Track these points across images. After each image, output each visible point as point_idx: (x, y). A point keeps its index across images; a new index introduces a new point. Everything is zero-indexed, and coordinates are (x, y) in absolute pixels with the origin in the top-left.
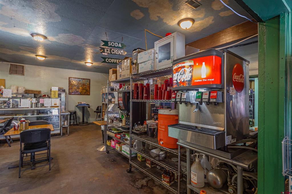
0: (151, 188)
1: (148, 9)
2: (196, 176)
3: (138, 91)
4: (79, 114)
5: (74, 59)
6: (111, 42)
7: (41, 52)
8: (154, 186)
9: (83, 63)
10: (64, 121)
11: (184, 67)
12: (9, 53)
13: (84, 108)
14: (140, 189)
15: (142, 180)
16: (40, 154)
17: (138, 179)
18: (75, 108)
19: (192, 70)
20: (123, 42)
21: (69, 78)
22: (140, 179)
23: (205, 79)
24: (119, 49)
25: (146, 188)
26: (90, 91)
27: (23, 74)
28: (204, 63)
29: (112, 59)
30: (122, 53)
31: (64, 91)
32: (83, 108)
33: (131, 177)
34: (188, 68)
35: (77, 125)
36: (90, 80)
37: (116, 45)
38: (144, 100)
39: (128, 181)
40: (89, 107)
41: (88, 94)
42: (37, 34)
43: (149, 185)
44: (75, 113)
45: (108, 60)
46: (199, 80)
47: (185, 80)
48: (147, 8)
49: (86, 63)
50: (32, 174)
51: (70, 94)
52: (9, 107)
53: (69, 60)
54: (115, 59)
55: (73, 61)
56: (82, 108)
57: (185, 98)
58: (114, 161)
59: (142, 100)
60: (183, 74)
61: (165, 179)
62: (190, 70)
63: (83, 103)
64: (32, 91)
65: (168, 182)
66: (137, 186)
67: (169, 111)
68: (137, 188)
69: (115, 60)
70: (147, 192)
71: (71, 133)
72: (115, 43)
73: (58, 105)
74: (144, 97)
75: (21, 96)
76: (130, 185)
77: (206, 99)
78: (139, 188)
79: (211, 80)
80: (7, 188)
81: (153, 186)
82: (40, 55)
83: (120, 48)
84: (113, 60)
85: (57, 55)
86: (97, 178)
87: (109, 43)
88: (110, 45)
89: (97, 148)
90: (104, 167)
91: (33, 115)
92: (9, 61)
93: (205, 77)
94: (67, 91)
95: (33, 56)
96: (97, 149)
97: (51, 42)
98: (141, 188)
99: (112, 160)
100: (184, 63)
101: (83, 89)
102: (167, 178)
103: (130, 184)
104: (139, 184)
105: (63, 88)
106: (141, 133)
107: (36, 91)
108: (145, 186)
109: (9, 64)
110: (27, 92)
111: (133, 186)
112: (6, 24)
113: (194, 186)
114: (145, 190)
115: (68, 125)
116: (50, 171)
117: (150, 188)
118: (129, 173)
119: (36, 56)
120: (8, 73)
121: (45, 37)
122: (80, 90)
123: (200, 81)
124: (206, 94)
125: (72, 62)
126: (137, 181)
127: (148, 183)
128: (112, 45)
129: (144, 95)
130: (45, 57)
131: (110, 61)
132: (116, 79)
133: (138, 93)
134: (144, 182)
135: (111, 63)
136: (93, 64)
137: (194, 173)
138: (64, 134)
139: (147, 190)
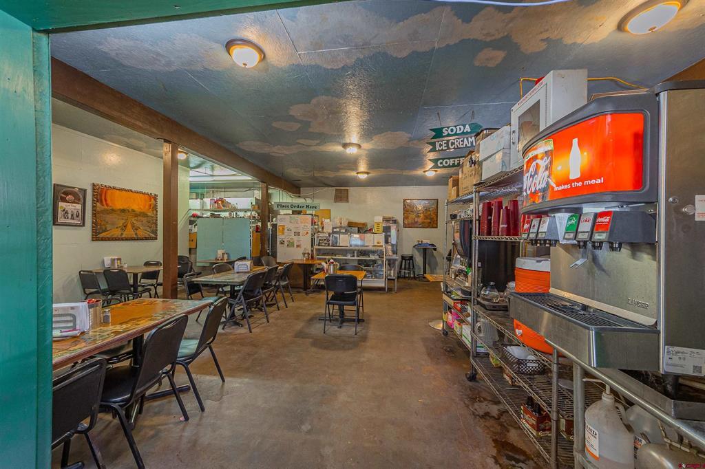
0: (506, 427)
1: (511, 36)
2: (597, 436)
3: (489, 217)
4: (419, 259)
5: (406, 169)
6: (448, 128)
7: (363, 167)
8: (515, 428)
9: (419, 172)
10: (390, 270)
11: (536, 157)
12: (330, 176)
13: (427, 251)
14: (478, 417)
15: (492, 404)
16: (350, 310)
17: (485, 399)
18: (413, 250)
19: (551, 162)
20: (473, 121)
21: (405, 200)
22: (487, 400)
23: (577, 180)
24: (464, 136)
25: (492, 422)
26: (437, 220)
27: (347, 201)
28: (575, 141)
29: (449, 159)
30: (472, 143)
31: (395, 222)
32: (425, 250)
33: (470, 390)
34: (542, 159)
35: (414, 278)
36: (437, 200)
37: (458, 129)
38: (500, 237)
39: (461, 393)
40: (435, 249)
41: (435, 226)
42: (351, 144)
43: (501, 420)
44: (411, 258)
45: (441, 163)
46: (564, 184)
47: (537, 189)
48: (507, 36)
49: (424, 172)
50: (337, 333)
51: (405, 226)
52: (329, 245)
53: (399, 172)
54: (457, 158)
55: (406, 173)
56: (422, 250)
57: (545, 232)
58: (451, 351)
59: (507, 237)
60: (534, 175)
61: (527, 417)
62: (547, 162)
63: (425, 241)
64: (356, 223)
65: (532, 426)
66: (476, 410)
67: (535, 261)
68: (474, 414)
69: (456, 160)
70: (492, 429)
71: (400, 289)
72: (455, 127)
73: (381, 244)
74: (500, 229)
75: (344, 231)
76: (462, 403)
77: (585, 232)
78: (478, 415)
79: (593, 182)
80: (311, 340)
81: (512, 426)
82: (362, 172)
83: (467, 133)
84: (451, 160)
85: (381, 168)
86: (410, 368)
87: (444, 130)
88: (446, 133)
89: (431, 322)
90: (429, 355)
91: (353, 256)
92: (333, 185)
93: (578, 175)
94: (401, 222)
95: (353, 174)
96: (430, 324)
97: (368, 150)
98: (482, 417)
99: (448, 350)
100: (536, 149)
101: (426, 217)
102: (532, 416)
103: (462, 400)
104: (482, 408)
105: (393, 218)
106: (494, 307)
107: (360, 223)
108: (494, 417)
109: (333, 190)
110: (351, 225)
111: (467, 406)
112: (318, 142)
113: (589, 462)
114: (487, 424)
115: (396, 275)
116: (356, 336)
117: (502, 425)
118: (470, 381)
119: (358, 173)
120: (333, 201)
121: (359, 146)
122: (420, 220)
123: (566, 187)
124: (586, 221)
125: (404, 174)
126: (480, 401)
127: (502, 415)
128: (451, 133)
129: (501, 226)
130: (367, 173)
131: (446, 163)
132: (458, 195)
133: (489, 222)
134: (494, 410)
135: (449, 166)
136: (438, 173)
137: (591, 428)
138: (390, 290)
139: (493, 427)
